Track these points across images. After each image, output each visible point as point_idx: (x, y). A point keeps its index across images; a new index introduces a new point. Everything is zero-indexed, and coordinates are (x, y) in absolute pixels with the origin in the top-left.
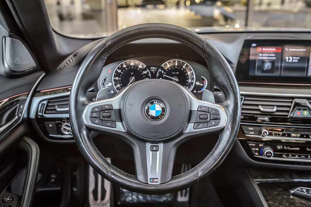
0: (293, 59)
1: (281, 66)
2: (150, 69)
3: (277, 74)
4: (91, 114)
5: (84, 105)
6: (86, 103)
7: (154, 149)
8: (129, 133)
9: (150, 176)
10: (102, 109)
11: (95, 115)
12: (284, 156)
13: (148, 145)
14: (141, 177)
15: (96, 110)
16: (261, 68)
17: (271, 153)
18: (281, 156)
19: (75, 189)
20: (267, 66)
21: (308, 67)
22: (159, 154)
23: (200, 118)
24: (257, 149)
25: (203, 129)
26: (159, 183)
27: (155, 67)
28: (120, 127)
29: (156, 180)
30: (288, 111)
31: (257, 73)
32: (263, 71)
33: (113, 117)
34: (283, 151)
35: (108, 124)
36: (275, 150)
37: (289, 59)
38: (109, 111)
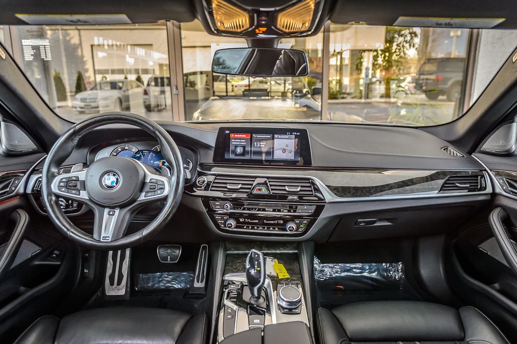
0: (260, 144)
1: (251, 150)
2: (142, 153)
3: (247, 157)
4: (59, 184)
5: (54, 176)
6: (56, 174)
7: (111, 213)
8: (90, 200)
9: (103, 235)
10: (69, 180)
11: (62, 184)
12: (245, 227)
13: (106, 211)
14: (96, 236)
15: (64, 180)
16: (234, 152)
17: (231, 224)
18: (242, 227)
19: (86, 271)
20: (239, 150)
21: (273, 151)
22: (114, 218)
23: (150, 189)
24: (223, 222)
25: (152, 197)
26: (110, 241)
27: (147, 151)
28: (84, 195)
29: (107, 238)
30: (250, 188)
31: (232, 156)
32: (236, 155)
33: (79, 187)
34: (244, 223)
35: (73, 192)
36: (238, 222)
37: (257, 144)
38: (76, 182)
